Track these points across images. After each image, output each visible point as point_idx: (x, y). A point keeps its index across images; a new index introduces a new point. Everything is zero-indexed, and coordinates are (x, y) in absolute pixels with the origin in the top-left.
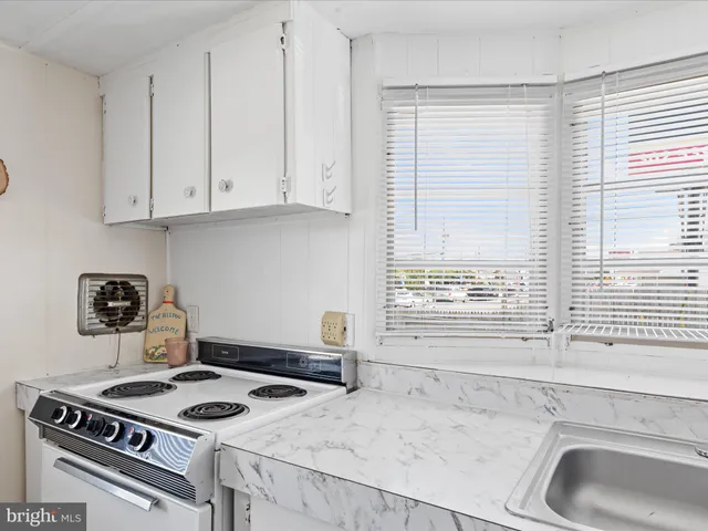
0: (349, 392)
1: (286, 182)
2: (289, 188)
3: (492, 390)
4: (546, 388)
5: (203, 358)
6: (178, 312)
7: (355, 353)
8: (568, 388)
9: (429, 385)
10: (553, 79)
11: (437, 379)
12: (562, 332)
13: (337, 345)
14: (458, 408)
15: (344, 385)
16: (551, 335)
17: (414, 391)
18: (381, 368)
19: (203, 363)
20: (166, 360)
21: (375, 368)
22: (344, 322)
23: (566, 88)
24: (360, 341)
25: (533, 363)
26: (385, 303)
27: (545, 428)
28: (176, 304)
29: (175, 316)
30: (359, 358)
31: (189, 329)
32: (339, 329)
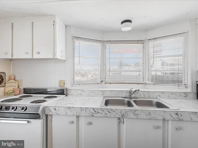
0: (66, 96)
1: (54, 54)
2: (55, 55)
3: (93, 92)
4: (102, 91)
5: (25, 92)
6: (15, 82)
7: (67, 88)
8: (105, 91)
9: (82, 93)
10: (102, 40)
11: (84, 92)
12: (104, 82)
13: (63, 87)
14: (88, 96)
15: (65, 94)
16: (102, 83)
17: (79, 94)
18: (73, 91)
19: (25, 94)
20: (14, 94)
21: (71, 91)
22: (64, 82)
23: (104, 42)
24: (68, 86)
25: (99, 88)
26: (73, 78)
27: (102, 97)
28: (14, 79)
29: (14, 82)
30: (68, 89)
31: (19, 85)
32: (63, 83)
